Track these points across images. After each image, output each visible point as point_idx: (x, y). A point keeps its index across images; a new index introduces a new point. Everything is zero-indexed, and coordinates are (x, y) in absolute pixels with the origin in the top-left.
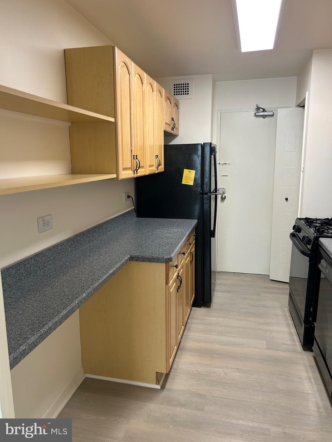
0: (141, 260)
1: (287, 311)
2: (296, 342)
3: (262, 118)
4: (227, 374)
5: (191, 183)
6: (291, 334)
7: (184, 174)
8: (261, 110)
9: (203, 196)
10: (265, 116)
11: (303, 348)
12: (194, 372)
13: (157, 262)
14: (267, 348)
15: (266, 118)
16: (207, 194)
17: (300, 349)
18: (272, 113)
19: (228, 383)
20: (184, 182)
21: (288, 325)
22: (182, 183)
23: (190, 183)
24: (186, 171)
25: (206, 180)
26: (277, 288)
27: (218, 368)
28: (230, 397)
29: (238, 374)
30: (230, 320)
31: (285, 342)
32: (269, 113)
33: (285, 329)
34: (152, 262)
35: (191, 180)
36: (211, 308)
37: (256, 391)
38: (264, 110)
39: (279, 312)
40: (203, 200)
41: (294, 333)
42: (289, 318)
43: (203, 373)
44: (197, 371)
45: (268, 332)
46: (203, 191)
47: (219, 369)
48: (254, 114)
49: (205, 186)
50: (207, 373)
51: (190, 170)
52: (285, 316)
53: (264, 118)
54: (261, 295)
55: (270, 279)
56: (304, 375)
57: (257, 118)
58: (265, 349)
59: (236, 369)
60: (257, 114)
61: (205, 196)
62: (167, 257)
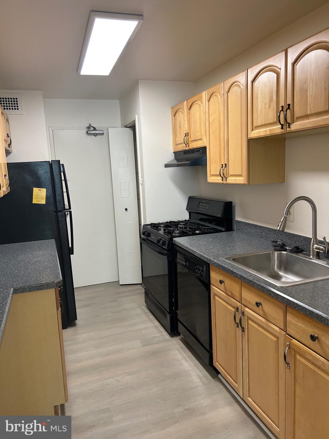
0: (28, 290)
1: (145, 309)
2: (163, 333)
3: (93, 137)
4: (119, 381)
5: (43, 202)
6: (156, 327)
7: (34, 193)
8: (92, 129)
9: (57, 214)
10: (97, 135)
11: (170, 335)
12: (88, 392)
13: (47, 288)
14: (144, 346)
15: (97, 136)
16: (61, 211)
17: (168, 338)
18: (102, 132)
19: (124, 388)
20: (34, 201)
21: (151, 320)
22: (33, 203)
23: (41, 201)
24: (36, 190)
25: (58, 198)
26: (129, 291)
27: (109, 379)
28: (130, 401)
29: (129, 377)
30: (100, 331)
31: (155, 336)
32: (100, 132)
33: (150, 324)
34: (41, 289)
35: (43, 199)
36: (77, 326)
37: (150, 385)
38: (95, 129)
39: (139, 311)
40: (58, 218)
41: (158, 326)
42: (149, 314)
43: (97, 389)
44: (91, 389)
45: (138, 332)
46: (57, 209)
47: (111, 379)
48: (86, 133)
49: (58, 203)
50: (101, 388)
51: (40, 189)
52: (146, 313)
53: (96, 136)
54: (118, 301)
55: (120, 284)
56: (180, 357)
57: (89, 136)
58: (141, 347)
59: (125, 373)
60: (89, 132)
61: (59, 214)
62: (57, 281)
